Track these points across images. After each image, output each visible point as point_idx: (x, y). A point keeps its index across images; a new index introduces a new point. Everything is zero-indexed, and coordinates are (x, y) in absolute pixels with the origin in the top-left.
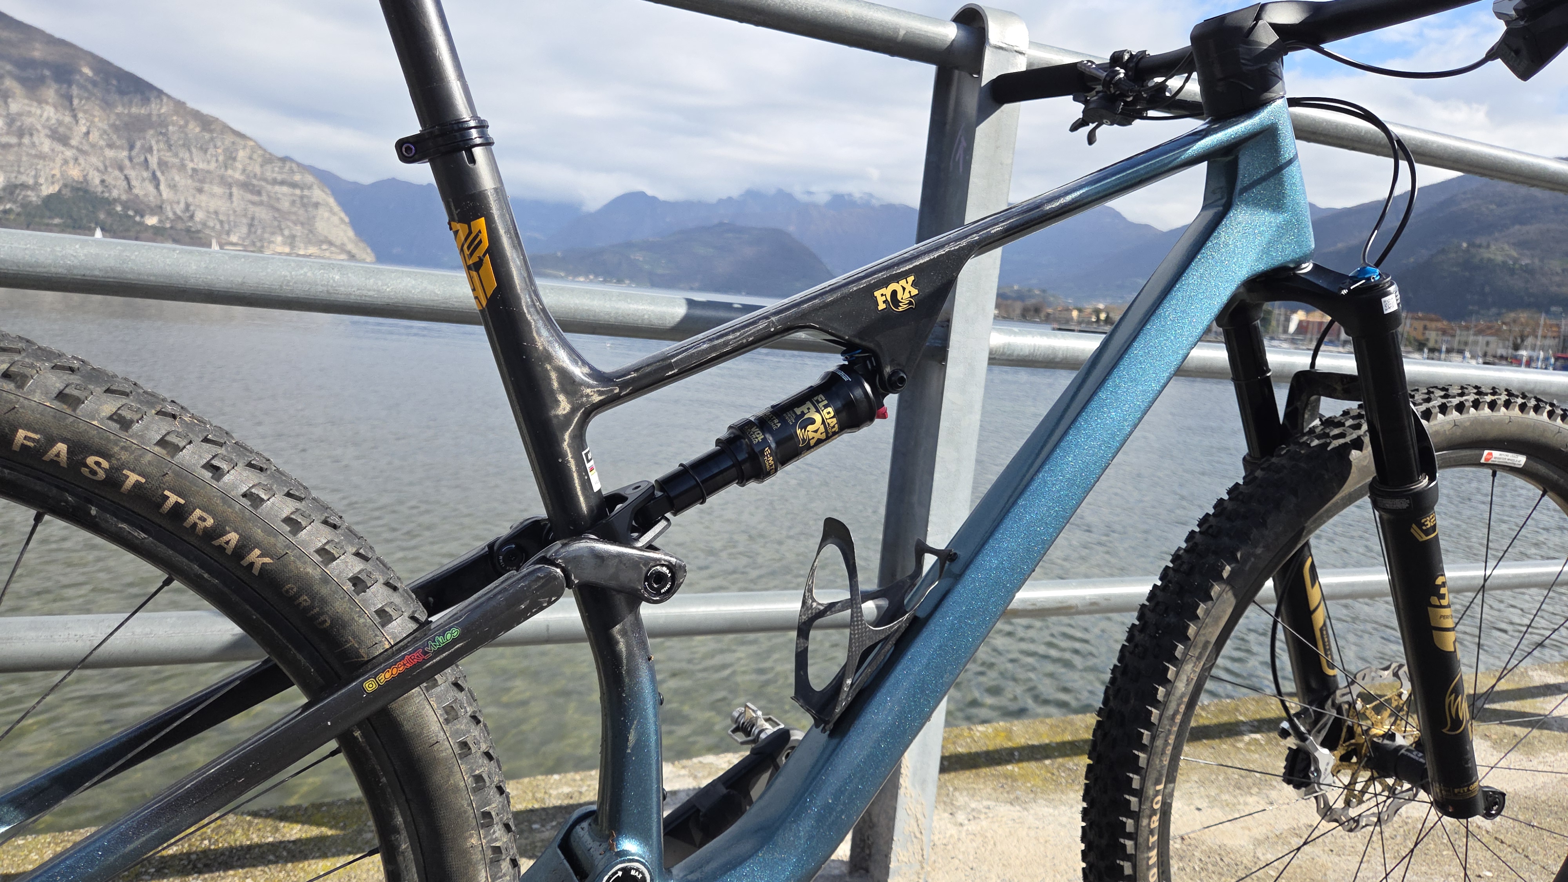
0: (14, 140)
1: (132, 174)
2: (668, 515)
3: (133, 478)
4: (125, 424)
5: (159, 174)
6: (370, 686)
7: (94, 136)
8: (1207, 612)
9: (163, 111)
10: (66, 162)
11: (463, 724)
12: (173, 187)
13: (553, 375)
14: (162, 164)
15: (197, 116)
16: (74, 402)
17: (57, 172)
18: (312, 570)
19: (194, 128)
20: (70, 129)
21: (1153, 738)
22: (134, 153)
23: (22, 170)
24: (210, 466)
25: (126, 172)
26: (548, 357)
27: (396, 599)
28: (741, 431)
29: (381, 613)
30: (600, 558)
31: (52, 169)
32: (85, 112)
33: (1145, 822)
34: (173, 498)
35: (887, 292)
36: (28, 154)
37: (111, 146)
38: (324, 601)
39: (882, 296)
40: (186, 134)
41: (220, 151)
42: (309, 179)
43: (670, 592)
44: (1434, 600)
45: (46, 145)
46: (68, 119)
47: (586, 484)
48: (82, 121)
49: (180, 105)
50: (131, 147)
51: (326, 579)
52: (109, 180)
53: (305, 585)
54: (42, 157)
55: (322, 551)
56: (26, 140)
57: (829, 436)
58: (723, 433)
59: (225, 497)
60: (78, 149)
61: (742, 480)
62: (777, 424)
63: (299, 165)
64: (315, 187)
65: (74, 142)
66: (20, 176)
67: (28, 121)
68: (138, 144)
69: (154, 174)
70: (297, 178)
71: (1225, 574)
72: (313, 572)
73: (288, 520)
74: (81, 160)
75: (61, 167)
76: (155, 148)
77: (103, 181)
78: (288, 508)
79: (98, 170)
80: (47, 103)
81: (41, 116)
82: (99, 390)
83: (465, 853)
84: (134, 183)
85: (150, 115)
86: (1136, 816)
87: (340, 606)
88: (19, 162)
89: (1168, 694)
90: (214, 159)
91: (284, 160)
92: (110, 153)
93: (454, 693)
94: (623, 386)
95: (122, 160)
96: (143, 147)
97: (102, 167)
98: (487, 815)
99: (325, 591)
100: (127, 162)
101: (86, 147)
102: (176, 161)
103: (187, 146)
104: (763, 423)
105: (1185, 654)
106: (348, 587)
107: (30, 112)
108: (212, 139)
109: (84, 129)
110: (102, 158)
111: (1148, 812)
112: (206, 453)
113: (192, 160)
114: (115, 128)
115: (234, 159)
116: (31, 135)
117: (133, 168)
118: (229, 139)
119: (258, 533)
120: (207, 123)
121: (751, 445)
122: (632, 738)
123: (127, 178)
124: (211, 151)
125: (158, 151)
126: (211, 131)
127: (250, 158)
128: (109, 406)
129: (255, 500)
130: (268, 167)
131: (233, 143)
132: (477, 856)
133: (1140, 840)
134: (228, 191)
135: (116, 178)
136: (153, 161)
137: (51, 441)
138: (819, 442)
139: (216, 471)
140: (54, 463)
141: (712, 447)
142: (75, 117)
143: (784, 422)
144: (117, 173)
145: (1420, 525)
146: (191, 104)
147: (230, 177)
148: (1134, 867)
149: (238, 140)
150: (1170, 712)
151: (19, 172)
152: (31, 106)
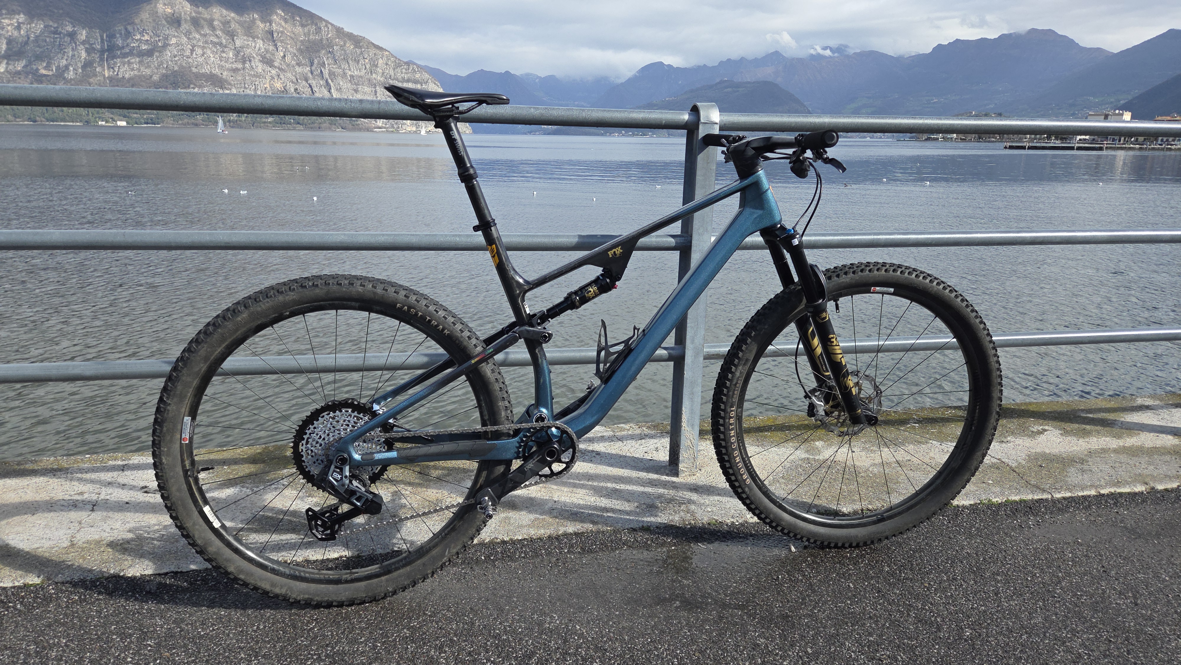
0: (240, 66)
1: (313, 83)
2: (550, 319)
3: (420, 314)
4: (418, 302)
5: (330, 81)
6: (473, 362)
7: (288, 58)
8: (747, 348)
9: (329, 36)
10: (273, 78)
11: (496, 374)
12: (339, 90)
13: (515, 283)
14: (332, 74)
15: (351, 37)
16: (408, 297)
17: (267, 85)
18: (459, 334)
19: (350, 46)
20: (273, 55)
21: (728, 392)
22: (313, 68)
23: (247, 86)
24: (435, 310)
25: (310, 82)
26: (513, 278)
27: (478, 342)
28: (570, 295)
29: (475, 345)
30: (528, 331)
31: (265, 84)
32: (282, 42)
33: (727, 420)
34: (428, 318)
35: (612, 252)
36: (250, 75)
37: (299, 64)
38: (462, 342)
39: (610, 253)
40: (345, 51)
41: (367, 61)
42: (426, 76)
43: (549, 340)
44: (829, 343)
45: (260, 67)
46: (271, 48)
47: (525, 311)
48: (280, 48)
49: (339, 31)
50: (312, 64)
51: (462, 337)
52: (300, 88)
53: (457, 338)
54: (257, 76)
55: (460, 330)
56: (247, 65)
57: (596, 295)
58: (565, 295)
59: (439, 318)
60: (279, 68)
61: (572, 309)
62: (580, 293)
63: (418, 66)
64: (430, 81)
65: (276, 64)
66: (245, 90)
67: (248, 51)
68: (316, 61)
69: (327, 81)
70: (418, 76)
71: (752, 335)
72: (459, 335)
73: (453, 323)
74: (282, 76)
75: (270, 82)
76: (326, 63)
77: (296, 90)
78: (452, 320)
79: (293, 82)
80: (258, 38)
81: (255, 47)
82: (412, 294)
83: (498, 406)
84: (315, 89)
85: (321, 40)
86: (724, 418)
87: (465, 343)
88: (244, 79)
89: (733, 377)
90: (364, 67)
91: (408, 63)
92: (298, 69)
93: (493, 366)
94: (533, 285)
95: (307, 74)
96: (319, 63)
97: (295, 80)
98: (503, 398)
99: (462, 339)
100: (310, 75)
101: (284, 67)
102: (340, 71)
103: (346, 60)
104: (576, 293)
105: (739, 363)
106: (467, 339)
107: (248, 45)
108: (362, 53)
109: (282, 54)
110: (294, 74)
111: (728, 417)
112: (435, 307)
113: (350, 70)
114: (300, 50)
115: (376, 66)
116: (250, 61)
117: (314, 79)
118: (372, 51)
119: (446, 326)
120: (357, 41)
121: (572, 300)
122: (542, 381)
123: (310, 86)
124: (362, 61)
125: (328, 64)
126: (361, 47)
127: (387, 64)
128: (414, 298)
129: (446, 318)
130: (399, 70)
131: (375, 54)
132: (501, 408)
133: (726, 427)
134: (374, 89)
135: (303, 87)
136: (326, 72)
137: (404, 306)
138: (593, 298)
139: (437, 312)
140: (404, 311)
141: (562, 299)
142: (276, 45)
143: (582, 292)
144: (304, 82)
145: (819, 317)
146: (346, 29)
147: (375, 79)
148: (725, 436)
149: (378, 52)
150: (734, 383)
151: (245, 88)
152: (248, 41)
